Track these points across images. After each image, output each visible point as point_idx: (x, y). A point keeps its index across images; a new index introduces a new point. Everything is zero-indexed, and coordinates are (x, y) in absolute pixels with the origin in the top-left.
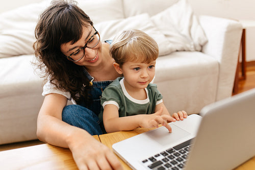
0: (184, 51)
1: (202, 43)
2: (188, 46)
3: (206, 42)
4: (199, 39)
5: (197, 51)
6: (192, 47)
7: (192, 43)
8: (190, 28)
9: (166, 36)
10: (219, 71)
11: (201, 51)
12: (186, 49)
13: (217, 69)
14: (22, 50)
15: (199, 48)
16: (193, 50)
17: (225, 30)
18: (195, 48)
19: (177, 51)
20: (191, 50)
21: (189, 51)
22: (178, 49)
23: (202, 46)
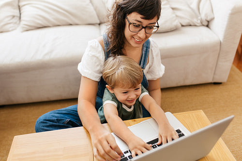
0: (190, 25)
1: (208, 19)
2: (195, 20)
3: (213, 19)
4: (206, 15)
5: (203, 25)
6: (199, 22)
7: (199, 18)
9: (173, 9)
10: (220, 50)
11: (207, 26)
12: (192, 24)
13: (219, 48)
14: (45, 23)
15: (206, 23)
16: (200, 24)
17: (230, 12)
18: (201, 23)
19: (183, 26)
20: (197, 25)
21: (196, 26)
22: (184, 24)
23: (208, 22)
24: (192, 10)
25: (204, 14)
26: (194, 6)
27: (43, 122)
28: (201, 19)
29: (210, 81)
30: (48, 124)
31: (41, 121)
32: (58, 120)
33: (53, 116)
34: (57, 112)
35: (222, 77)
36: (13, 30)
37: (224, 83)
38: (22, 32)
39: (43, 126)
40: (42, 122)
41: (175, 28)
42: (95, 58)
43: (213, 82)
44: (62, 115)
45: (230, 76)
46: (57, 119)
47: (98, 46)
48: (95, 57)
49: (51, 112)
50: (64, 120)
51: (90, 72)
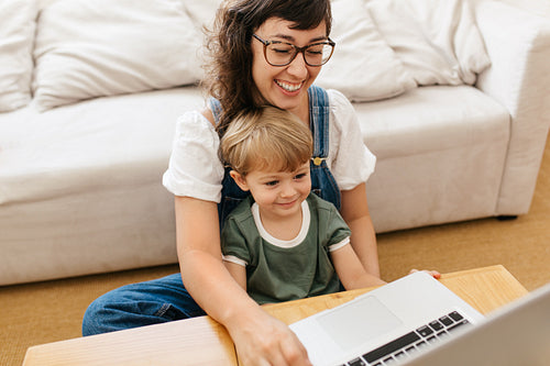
0: (437, 84)
1: (478, 68)
2: (446, 73)
3: (487, 68)
4: (472, 60)
5: (466, 84)
6: (456, 75)
7: (456, 67)
8: (453, 31)
9: (395, 49)
11: (475, 85)
12: (440, 82)
13: (507, 131)
15: (471, 79)
16: (459, 81)
18: (461, 79)
19: (420, 86)
20: (453, 82)
21: (449, 85)
22: (421, 82)
23: (477, 75)
24: (439, 50)
25: (466, 57)
26: (442, 40)
27: (105, 313)
28: (460, 69)
29: (492, 212)
30: (117, 317)
31: (99, 309)
32: (143, 307)
33: (129, 297)
34: (137, 288)
35: (518, 203)
36: (19, 108)
37: (523, 216)
38: (43, 112)
39: (104, 322)
40: (100, 313)
41: (402, 91)
42: (196, 149)
43: (496, 214)
44: (149, 296)
45: (535, 201)
46: (139, 305)
47: (199, 121)
48: (196, 145)
49: (122, 288)
50: (156, 305)
51: (191, 183)
